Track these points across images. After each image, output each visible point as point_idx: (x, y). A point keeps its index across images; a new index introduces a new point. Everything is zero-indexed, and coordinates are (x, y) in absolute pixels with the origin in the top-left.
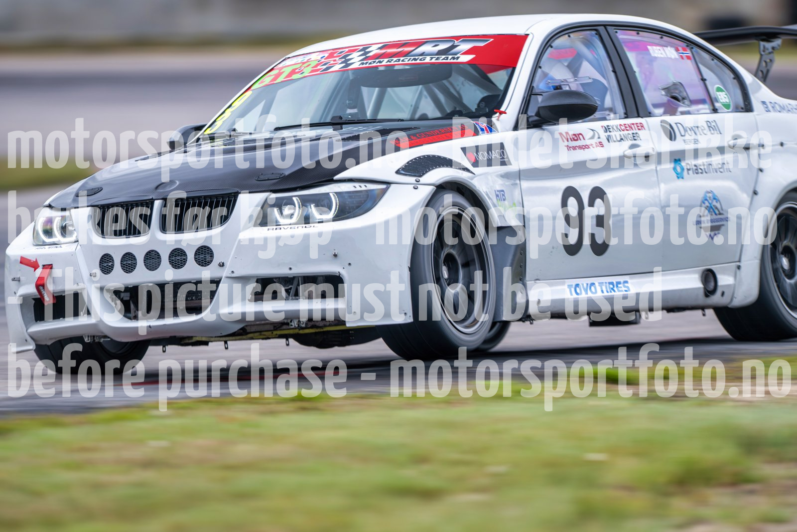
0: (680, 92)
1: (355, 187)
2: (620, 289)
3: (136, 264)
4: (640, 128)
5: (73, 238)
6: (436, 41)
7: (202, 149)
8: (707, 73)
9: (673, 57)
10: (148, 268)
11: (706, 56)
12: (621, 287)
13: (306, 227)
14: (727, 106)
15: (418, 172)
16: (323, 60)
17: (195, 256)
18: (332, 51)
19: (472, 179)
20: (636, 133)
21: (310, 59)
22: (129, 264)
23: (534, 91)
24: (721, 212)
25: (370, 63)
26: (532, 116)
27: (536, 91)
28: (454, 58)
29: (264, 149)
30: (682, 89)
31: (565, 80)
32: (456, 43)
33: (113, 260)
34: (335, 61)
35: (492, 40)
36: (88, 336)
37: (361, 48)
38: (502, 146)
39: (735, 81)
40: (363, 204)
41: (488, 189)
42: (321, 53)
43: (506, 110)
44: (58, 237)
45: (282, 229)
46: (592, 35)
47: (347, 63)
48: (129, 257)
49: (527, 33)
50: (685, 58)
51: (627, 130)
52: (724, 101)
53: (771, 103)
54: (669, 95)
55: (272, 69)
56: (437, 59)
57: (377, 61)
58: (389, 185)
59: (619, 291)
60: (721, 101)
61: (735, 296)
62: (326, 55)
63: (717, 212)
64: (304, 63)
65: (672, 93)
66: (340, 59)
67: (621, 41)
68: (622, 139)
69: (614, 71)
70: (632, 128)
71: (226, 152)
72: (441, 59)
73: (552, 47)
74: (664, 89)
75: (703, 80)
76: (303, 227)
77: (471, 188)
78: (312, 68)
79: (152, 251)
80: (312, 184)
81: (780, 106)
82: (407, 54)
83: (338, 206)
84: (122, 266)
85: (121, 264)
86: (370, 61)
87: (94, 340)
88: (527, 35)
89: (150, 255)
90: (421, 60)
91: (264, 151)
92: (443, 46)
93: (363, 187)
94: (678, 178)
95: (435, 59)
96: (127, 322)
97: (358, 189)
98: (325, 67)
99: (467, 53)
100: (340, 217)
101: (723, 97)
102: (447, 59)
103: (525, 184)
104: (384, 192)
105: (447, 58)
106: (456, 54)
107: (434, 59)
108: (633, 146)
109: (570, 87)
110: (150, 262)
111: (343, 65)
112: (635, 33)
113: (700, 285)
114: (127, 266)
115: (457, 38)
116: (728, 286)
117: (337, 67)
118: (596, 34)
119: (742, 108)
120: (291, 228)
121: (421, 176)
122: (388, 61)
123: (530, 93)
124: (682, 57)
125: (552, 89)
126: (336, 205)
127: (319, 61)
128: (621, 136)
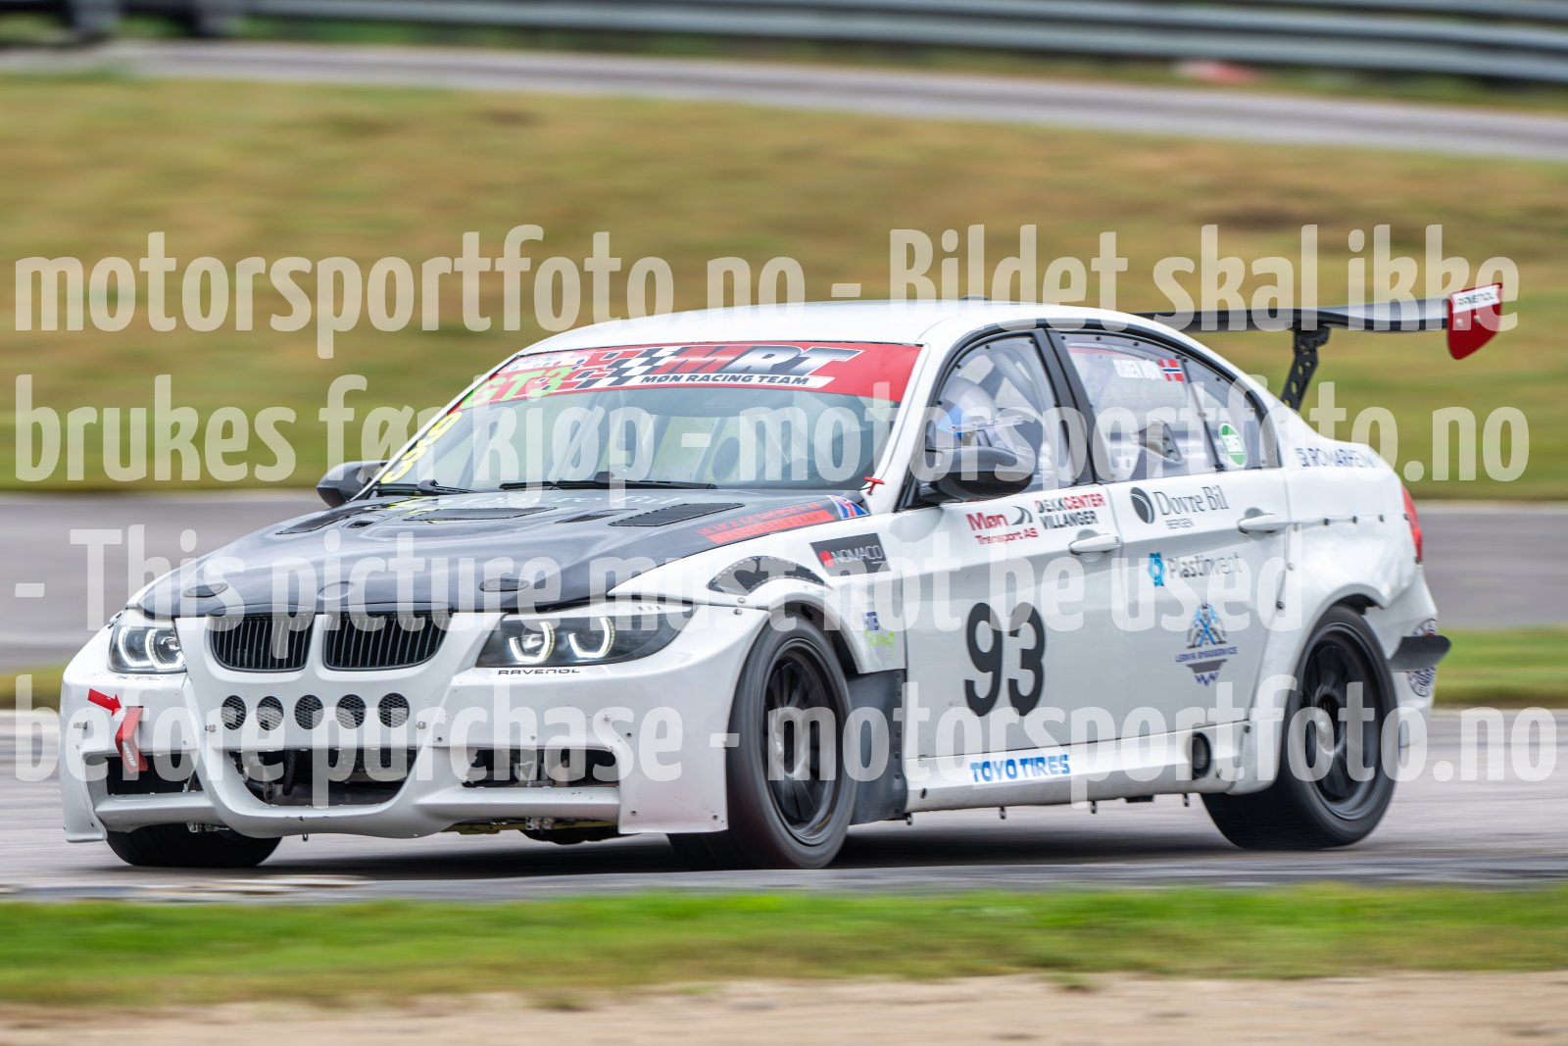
1: (641, 609)
2: (1054, 769)
3: (281, 715)
4: (1096, 502)
5: (177, 665)
6: (770, 347)
8: (1208, 403)
9: (1153, 377)
10: (300, 724)
11: (1208, 373)
12: (1055, 766)
13: (560, 671)
16: (580, 367)
17: (379, 709)
18: (594, 352)
19: (825, 595)
20: (1092, 512)
21: (559, 363)
24: (1223, 639)
25: (660, 380)
26: (924, 487)
28: (798, 381)
32: (803, 353)
33: (244, 707)
34: (600, 370)
35: (862, 351)
36: (195, 824)
37: (645, 350)
38: (875, 539)
40: (652, 636)
41: (852, 611)
42: (577, 354)
43: (881, 478)
44: (152, 661)
45: (522, 673)
46: (1024, 345)
47: (621, 375)
48: (271, 704)
49: (920, 342)
50: (1173, 377)
51: (1077, 507)
52: (1234, 450)
53: (1311, 450)
54: (1145, 443)
55: (494, 375)
56: (771, 380)
57: (672, 376)
58: (692, 608)
59: (1053, 772)
60: (1230, 451)
62: (587, 358)
63: (1216, 639)
64: (548, 370)
66: (609, 367)
68: (1067, 523)
70: (1083, 502)
72: (778, 380)
73: (960, 367)
74: (1138, 434)
76: (554, 671)
78: (563, 379)
79: (310, 696)
80: (573, 599)
81: (1326, 455)
82: (721, 368)
83: (612, 640)
84: (258, 718)
85: (258, 714)
86: (660, 376)
87: (204, 829)
88: (921, 346)
89: (305, 703)
90: (743, 380)
92: (781, 358)
93: (654, 608)
94: (1155, 584)
96: (262, 808)
97: (647, 609)
98: (584, 380)
99: (820, 372)
100: (616, 658)
101: (1233, 444)
102: (787, 382)
105: (789, 379)
106: (802, 373)
107: (766, 380)
108: (1084, 535)
110: (304, 714)
111: (615, 379)
112: (1092, 338)
114: (266, 717)
115: (805, 344)
117: (604, 383)
118: (1031, 342)
120: (536, 672)
121: (748, 593)
122: (690, 378)
123: (923, 447)
124: (1168, 378)
126: (610, 638)
127: (574, 369)
128: (1065, 518)
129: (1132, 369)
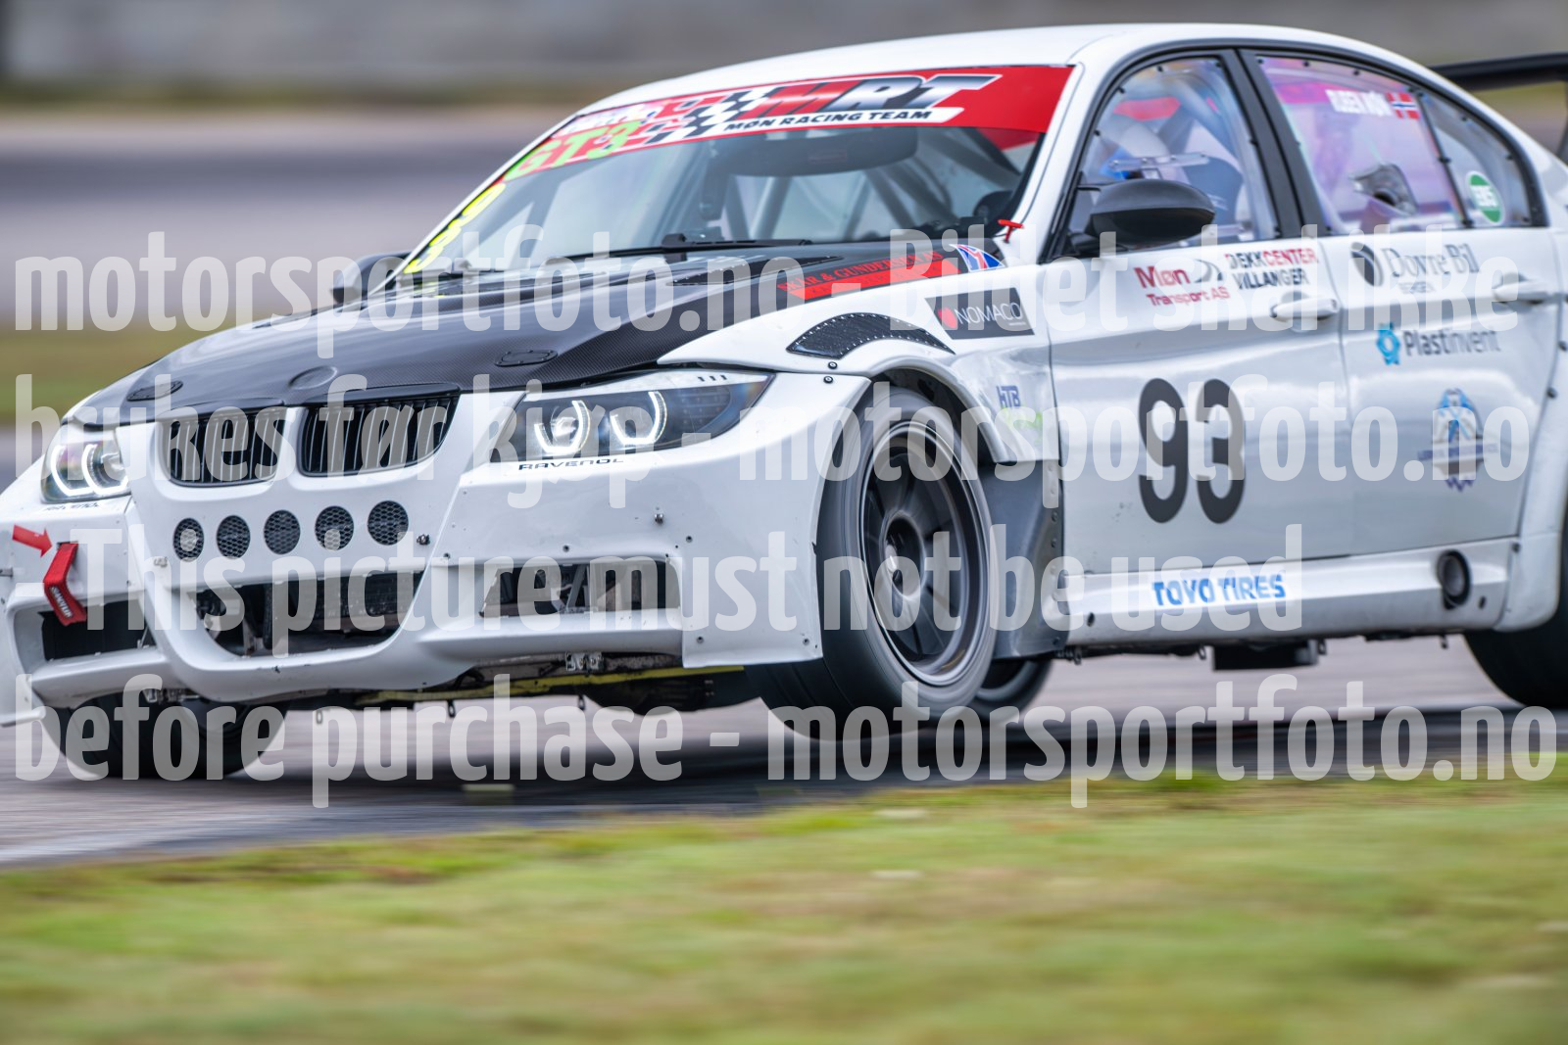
0: (1395, 185)
1: (701, 379)
2: (1264, 592)
3: (248, 539)
5: (121, 488)
6: (883, 80)
7: (397, 302)
8: (1451, 146)
9: (1380, 113)
10: (272, 549)
11: (1451, 112)
12: (1265, 588)
13: (598, 462)
14: (1493, 215)
15: (835, 348)
16: (651, 120)
17: (370, 522)
18: (671, 102)
19: (949, 363)
20: (1299, 270)
21: (626, 117)
22: (235, 540)
23: (1083, 182)
24: (1479, 433)
25: (748, 126)
26: (1077, 234)
27: (1089, 180)
28: (918, 115)
29: (519, 302)
30: (1398, 179)
31: (1152, 159)
32: (925, 83)
33: (201, 532)
34: (675, 121)
35: (998, 76)
36: (153, 691)
37: (730, 94)
38: (1014, 295)
39: (1511, 163)
40: (717, 413)
41: (983, 383)
42: (648, 105)
43: (1023, 221)
44: (93, 487)
45: (550, 466)
46: (1209, 68)
47: (699, 125)
48: (235, 526)
49: (1071, 62)
50: (1405, 115)
51: (1280, 263)
52: (1487, 205)
54: (1372, 193)
55: (548, 139)
56: (885, 116)
57: (762, 120)
58: (772, 376)
59: (1262, 596)
60: (1481, 204)
61: (1509, 606)
62: (659, 109)
64: (612, 126)
65: (1379, 187)
66: (686, 117)
67: (1272, 82)
68: (1269, 282)
69: (1255, 142)
70: (1289, 258)
71: (444, 307)
72: (893, 115)
73: (1122, 91)
74: (1360, 179)
75: (1444, 161)
76: (592, 462)
77: (947, 382)
78: (630, 135)
79: (282, 512)
80: (612, 372)
82: (823, 107)
83: (665, 420)
84: (219, 544)
85: (218, 539)
86: (746, 121)
87: (166, 699)
88: (1071, 67)
89: (277, 521)
90: (851, 118)
91: (519, 306)
92: (897, 91)
93: (718, 379)
94: (1388, 362)
95: (880, 116)
96: (231, 660)
97: (709, 383)
98: (654, 134)
99: (948, 103)
100: (671, 442)
101: (1484, 196)
102: (905, 117)
103: (1062, 374)
104: (762, 389)
105: (905, 115)
106: (923, 105)
107: (877, 117)
108: (1297, 296)
109: (1160, 174)
110: (277, 536)
111: (693, 128)
112: (1299, 63)
113: (1432, 584)
114: (229, 543)
115: (927, 73)
116: (1494, 586)
117: (680, 134)
118: (1218, 65)
119: (1526, 220)
120: (567, 464)
121: (839, 357)
122: (785, 121)
123: (1075, 185)
124: (1399, 114)
125: (1122, 178)
126: (663, 416)
127: (642, 123)
128: (1265, 275)
129: (1352, 102)
